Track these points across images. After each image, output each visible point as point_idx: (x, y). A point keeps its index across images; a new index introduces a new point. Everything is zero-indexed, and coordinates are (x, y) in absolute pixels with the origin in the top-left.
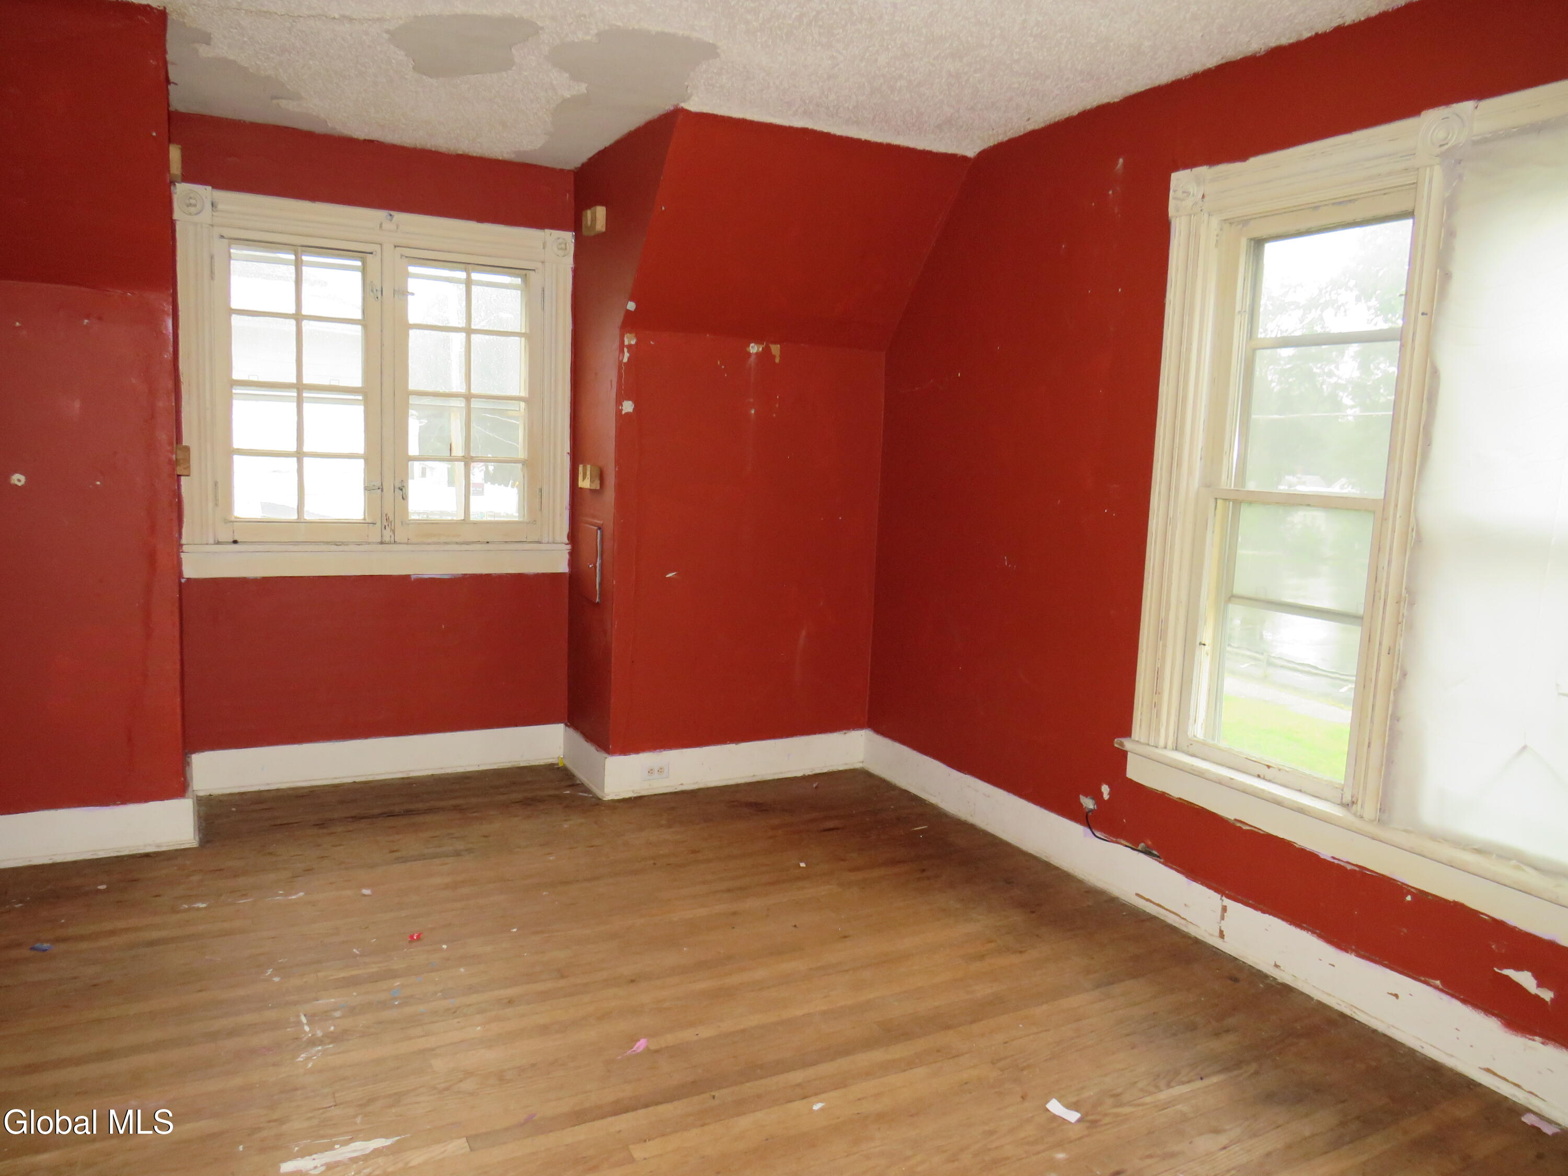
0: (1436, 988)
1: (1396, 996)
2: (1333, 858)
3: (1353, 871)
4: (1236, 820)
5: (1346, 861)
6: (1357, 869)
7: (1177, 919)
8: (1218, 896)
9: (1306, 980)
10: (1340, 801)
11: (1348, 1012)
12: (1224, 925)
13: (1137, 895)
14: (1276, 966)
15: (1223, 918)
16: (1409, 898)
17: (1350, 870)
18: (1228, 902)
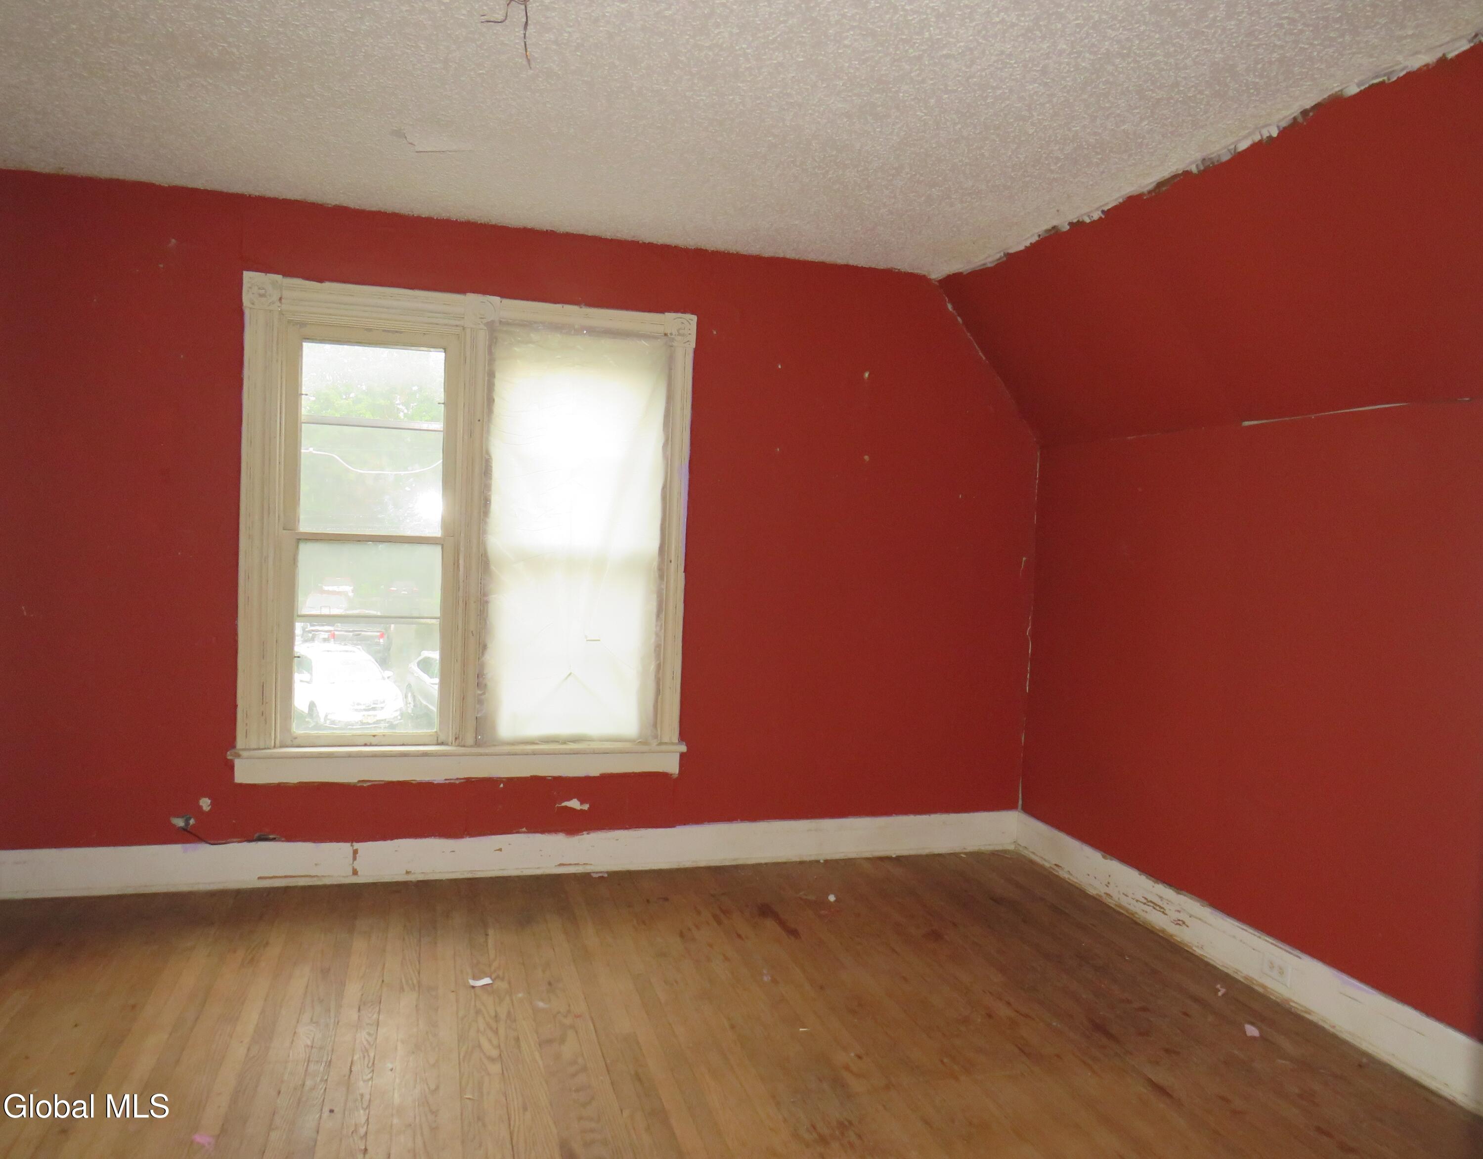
0: (524, 832)
1: (500, 850)
2: (446, 780)
3: (460, 784)
4: (359, 781)
5: (455, 778)
6: (462, 781)
7: (308, 879)
8: (348, 844)
9: (433, 870)
10: (436, 742)
11: (470, 876)
12: (357, 865)
13: (259, 878)
14: (408, 873)
15: (355, 858)
16: (502, 786)
17: (459, 783)
18: (357, 845)
